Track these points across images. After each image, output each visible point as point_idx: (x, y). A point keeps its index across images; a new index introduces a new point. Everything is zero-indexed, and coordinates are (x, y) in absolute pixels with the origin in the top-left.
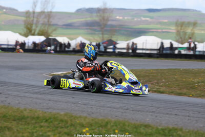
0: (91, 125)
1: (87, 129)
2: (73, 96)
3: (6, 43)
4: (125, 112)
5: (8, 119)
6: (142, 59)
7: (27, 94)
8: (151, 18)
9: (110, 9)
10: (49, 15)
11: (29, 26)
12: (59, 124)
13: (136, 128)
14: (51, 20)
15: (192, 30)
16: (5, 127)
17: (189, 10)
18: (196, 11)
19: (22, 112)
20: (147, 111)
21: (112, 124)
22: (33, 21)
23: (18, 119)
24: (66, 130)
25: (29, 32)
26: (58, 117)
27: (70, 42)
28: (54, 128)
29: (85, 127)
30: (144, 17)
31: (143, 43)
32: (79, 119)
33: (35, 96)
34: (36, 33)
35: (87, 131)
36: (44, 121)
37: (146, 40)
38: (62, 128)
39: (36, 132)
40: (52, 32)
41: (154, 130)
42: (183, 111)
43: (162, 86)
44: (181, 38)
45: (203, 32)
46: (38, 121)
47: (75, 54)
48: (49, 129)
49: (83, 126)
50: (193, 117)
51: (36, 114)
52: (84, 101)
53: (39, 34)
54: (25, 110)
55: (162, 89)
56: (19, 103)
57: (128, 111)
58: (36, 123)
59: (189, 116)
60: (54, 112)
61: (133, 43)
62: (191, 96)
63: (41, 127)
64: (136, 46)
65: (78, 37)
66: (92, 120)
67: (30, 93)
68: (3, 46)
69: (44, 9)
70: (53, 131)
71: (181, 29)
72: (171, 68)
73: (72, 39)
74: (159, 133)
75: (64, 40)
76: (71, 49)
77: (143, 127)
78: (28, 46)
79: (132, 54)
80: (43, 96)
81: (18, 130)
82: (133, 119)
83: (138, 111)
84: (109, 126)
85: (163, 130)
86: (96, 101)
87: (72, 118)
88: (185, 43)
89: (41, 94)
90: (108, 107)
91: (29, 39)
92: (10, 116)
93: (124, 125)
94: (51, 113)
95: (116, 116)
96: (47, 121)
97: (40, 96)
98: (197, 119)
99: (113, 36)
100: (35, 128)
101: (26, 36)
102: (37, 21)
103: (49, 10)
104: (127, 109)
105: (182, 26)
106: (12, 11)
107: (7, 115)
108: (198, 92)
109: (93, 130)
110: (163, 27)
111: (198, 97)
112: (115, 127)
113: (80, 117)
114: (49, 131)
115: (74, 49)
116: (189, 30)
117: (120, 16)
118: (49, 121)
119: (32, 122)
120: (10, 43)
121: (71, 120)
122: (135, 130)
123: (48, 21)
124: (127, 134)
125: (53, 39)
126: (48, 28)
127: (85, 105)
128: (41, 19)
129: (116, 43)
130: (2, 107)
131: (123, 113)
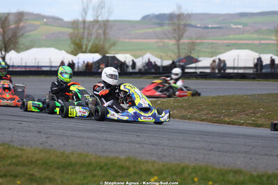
0: (162, 173)
1: (156, 178)
2: (139, 134)
3: (48, 65)
4: (208, 154)
5: (50, 166)
6: (232, 82)
7: (75, 133)
8: (245, 25)
9: (188, 14)
10: (106, 25)
11: (78, 41)
12: (118, 171)
13: (222, 174)
14: (108, 31)
16: (45, 178)
19: (68, 157)
20: (238, 152)
21: (190, 171)
22: (83, 33)
23: (63, 167)
25: (78, 49)
26: (116, 162)
29: (154, 175)
30: (235, 24)
31: (234, 60)
32: (145, 164)
33: (87, 134)
34: (89, 48)
36: (98, 168)
39: (87, 183)
40: (109, 48)
41: (247, 178)
43: (259, 117)
46: (90, 168)
47: (139, 77)
49: (150, 174)
51: (87, 159)
52: (153, 140)
53: (91, 52)
54: (73, 154)
55: (260, 122)
56: (65, 145)
57: (213, 152)
58: (87, 171)
60: (112, 155)
63: (94, 176)
64: (225, 64)
65: (145, 54)
66: (164, 166)
67: (80, 131)
68: (44, 69)
69: (97, 17)
72: (272, 92)
73: (137, 57)
74: (254, 181)
75: (126, 58)
76: (137, 70)
77: (231, 174)
78: (78, 68)
79: (218, 75)
80: (97, 135)
81: (62, 182)
82: (219, 163)
83: (226, 152)
84: (186, 173)
85: (260, 177)
86: (169, 140)
87: (136, 163)
89: (94, 131)
90: (184, 148)
91: (78, 58)
92: (51, 162)
93: (207, 171)
94: (107, 157)
95: (196, 160)
96: (101, 168)
97: (93, 135)
99: (193, 52)
100: (85, 178)
101: (75, 54)
102: (88, 33)
103: (105, 19)
104: (212, 150)
106: (55, 21)
110: (262, 36)
112: (194, 175)
113: (147, 162)
115: (140, 69)
119: (82, 170)
120: (53, 65)
121: (135, 167)
122: (221, 178)
123: (104, 34)
124: (210, 183)
125: (112, 57)
126: (104, 42)
127: (153, 145)
128: (94, 31)
129: (197, 61)
130: (41, 151)
131: (205, 155)
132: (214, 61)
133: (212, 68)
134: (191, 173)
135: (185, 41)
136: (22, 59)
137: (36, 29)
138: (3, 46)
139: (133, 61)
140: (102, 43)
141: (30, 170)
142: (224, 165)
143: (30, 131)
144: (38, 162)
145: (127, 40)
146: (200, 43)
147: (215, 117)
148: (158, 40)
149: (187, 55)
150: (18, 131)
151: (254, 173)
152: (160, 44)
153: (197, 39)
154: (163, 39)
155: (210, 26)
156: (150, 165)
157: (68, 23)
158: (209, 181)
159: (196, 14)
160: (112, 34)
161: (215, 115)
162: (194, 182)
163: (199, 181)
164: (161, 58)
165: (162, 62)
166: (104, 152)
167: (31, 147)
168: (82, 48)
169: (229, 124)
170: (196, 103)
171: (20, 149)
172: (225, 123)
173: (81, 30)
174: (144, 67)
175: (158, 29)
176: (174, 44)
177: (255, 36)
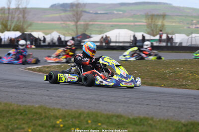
0: (65, 117)
1: (60, 120)
2: (48, 89)
4: (98, 103)
6: (114, 52)
7: (2, 89)
8: (124, 11)
9: (83, 4)
10: (24, 11)
11: (4, 22)
12: (34, 116)
13: (108, 118)
14: (26, 15)
15: (162, 22)
17: (160, 3)
18: (167, 4)
20: (119, 102)
21: (85, 115)
22: (8, 17)
24: (40, 122)
25: (4, 28)
26: (32, 110)
27: (46, 37)
28: (29, 121)
30: (117, 11)
31: (116, 36)
32: (53, 111)
33: (11, 89)
34: (12, 28)
35: (60, 122)
36: (19, 114)
37: (119, 33)
38: (36, 120)
39: (11, 125)
40: (27, 27)
41: (126, 120)
42: (155, 101)
44: (152, 30)
45: (174, 24)
46: (13, 114)
47: (50, 49)
48: (23, 122)
49: (57, 118)
50: (164, 106)
51: (11, 107)
52: (59, 94)
53: (14, 30)
57: (101, 102)
58: (11, 116)
59: (160, 106)
60: (29, 104)
62: (163, 87)
63: (16, 119)
65: (53, 32)
66: (66, 112)
67: (6, 87)
69: (19, 5)
70: (27, 123)
71: (152, 22)
73: (47, 34)
74: (131, 123)
75: (39, 35)
76: (46, 43)
77: (115, 118)
78: (4, 42)
79: (105, 47)
80: (18, 90)
82: (105, 110)
83: (111, 102)
84: (82, 117)
85: (134, 120)
86: (70, 94)
87: (46, 110)
88: (157, 35)
89: (16, 87)
90: (81, 99)
91: (5, 35)
93: (97, 116)
94: (25, 106)
95: (89, 108)
96: (21, 114)
97: (15, 90)
98: (168, 108)
99: (87, 31)
100: (9, 120)
101: (2, 32)
102: (12, 17)
103: (24, 6)
104: (100, 100)
105: (152, 19)
108: (170, 82)
109: (66, 121)
110: (136, 20)
111: (169, 87)
112: (87, 118)
113: (54, 109)
114: (24, 123)
115: (49, 43)
116: (159, 23)
117: (93, 11)
118: (24, 113)
119: (8, 115)
121: (45, 113)
122: (107, 120)
123: (24, 17)
124: (100, 124)
125: (29, 34)
126: (23, 23)
127: (59, 97)
128: (16, 15)
129: (89, 37)
131: (96, 104)
132: (102, 37)
133: (101, 42)
135: (81, 23)
139: (44, 37)
140: (21, 24)
142: (109, 111)
145: (39, 22)
146: (92, 25)
148: (62, 22)
149: (84, 32)
151: (131, 117)
152: (64, 25)
153: (90, 21)
154: (65, 21)
155: (99, 12)
156: (56, 111)
158: (99, 123)
159: (89, 4)
160: (29, 17)
162: (88, 123)
163: (91, 123)
164: (64, 35)
165: (65, 38)
166: (23, 102)
168: (7, 27)
173: (7, 15)
174: (52, 41)
175: (63, 14)
176: (74, 25)
177: (131, 19)
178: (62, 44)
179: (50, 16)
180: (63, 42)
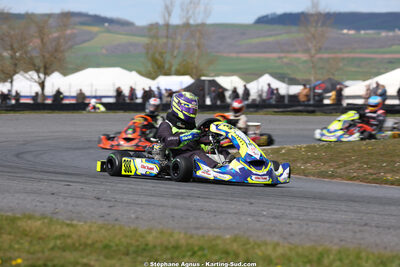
0: (289, 260)
3: (111, 93)
4: (360, 231)
5: (115, 251)
7: (154, 200)
10: (197, 32)
11: (157, 56)
13: (383, 263)
19: (143, 237)
21: (332, 257)
22: (165, 44)
23: (136, 252)
25: (158, 69)
26: (217, 245)
29: (277, 264)
32: (263, 248)
33: (172, 201)
34: (173, 69)
36: (189, 254)
46: (176, 254)
49: (271, 263)
51: (171, 239)
52: (275, 211)
54: (149, 232)
56: (137, 218)
57: (366, 228)
60: (211, 233)
61: (378, 85)
65: (261, 76)
66: (291, 249)
67: (162, 196)
68: (105, 100)
69: (188, 19)
73: (249, 81)
75: (232, 82)
80: (188, 203)
82: (377, 245)
83: (389, 228)
84: (326, 261)
86: (299, 210)
87: (249, 246)
89: (183, 197)
90: (324, 222)
91: (158, 83)
92: (117, 245)
93: (358, 257)
94: (203, 236)
95: (342, 241)
96: (194, 253)
97: (180, 202)
101: (154, 78)
103: (199, 21)
104: (366, 225)
107: (112, 244)
112: (338, 263)
113: (266, 244)
115: (254, 100)
117: (349, 29)
121: (246, 251)
123: (199, 46)
125: (210, 81)
127: (275, 217)
130: (101, 228)
131: (355, 232)
134: (334, 261)
135: (323, 55)
136: (70, 86)
137: (92, 38)
138: (42, 65)
141: (83, 258)
142: (386, 248)
143: (83, 197)
144: (97, 245)
145: (234, 55)
147: (372, 174)
148: (282, 55)
149: (327, 77)
150: (65, 198)
152: (285, 60)
154: (289, 52)
156: (270, 248)
157: (142, 29)
161: (371, 171)
165: (288, 89)
166: (197, 228)
167: (85, 222)
168: (164, 67)
169: (392, 184)
170: (341, 152)
171: (68, 225)
172: (386, 182)
173: (163, 40)
174: (260, 96)
175: (284, 37)
176: (308, 61)
178: (284, 101)
179: (255, 41)
180: (283, 97)
